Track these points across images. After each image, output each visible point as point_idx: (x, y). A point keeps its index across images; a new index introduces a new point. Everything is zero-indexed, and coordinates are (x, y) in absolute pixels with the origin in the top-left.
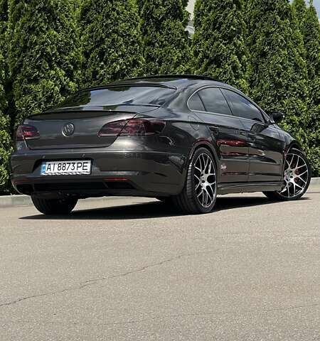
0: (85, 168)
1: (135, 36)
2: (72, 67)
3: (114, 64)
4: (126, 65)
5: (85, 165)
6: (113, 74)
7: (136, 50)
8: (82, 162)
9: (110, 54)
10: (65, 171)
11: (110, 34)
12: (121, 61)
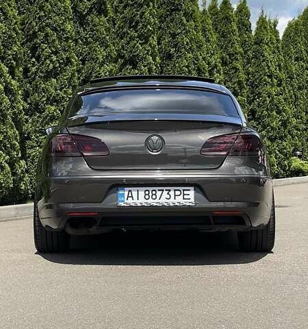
0: (186, 197)
1: (69, 32)
2: (15, 63)
3: (48, 61)
4: (59, 63)
5: (186, 192)
6: (47, 71)
7: (69, 47)
8: (181, 188)
9: (43, 50)
10: (157, 200)
11: (43, 27)
12: (54, 58)
